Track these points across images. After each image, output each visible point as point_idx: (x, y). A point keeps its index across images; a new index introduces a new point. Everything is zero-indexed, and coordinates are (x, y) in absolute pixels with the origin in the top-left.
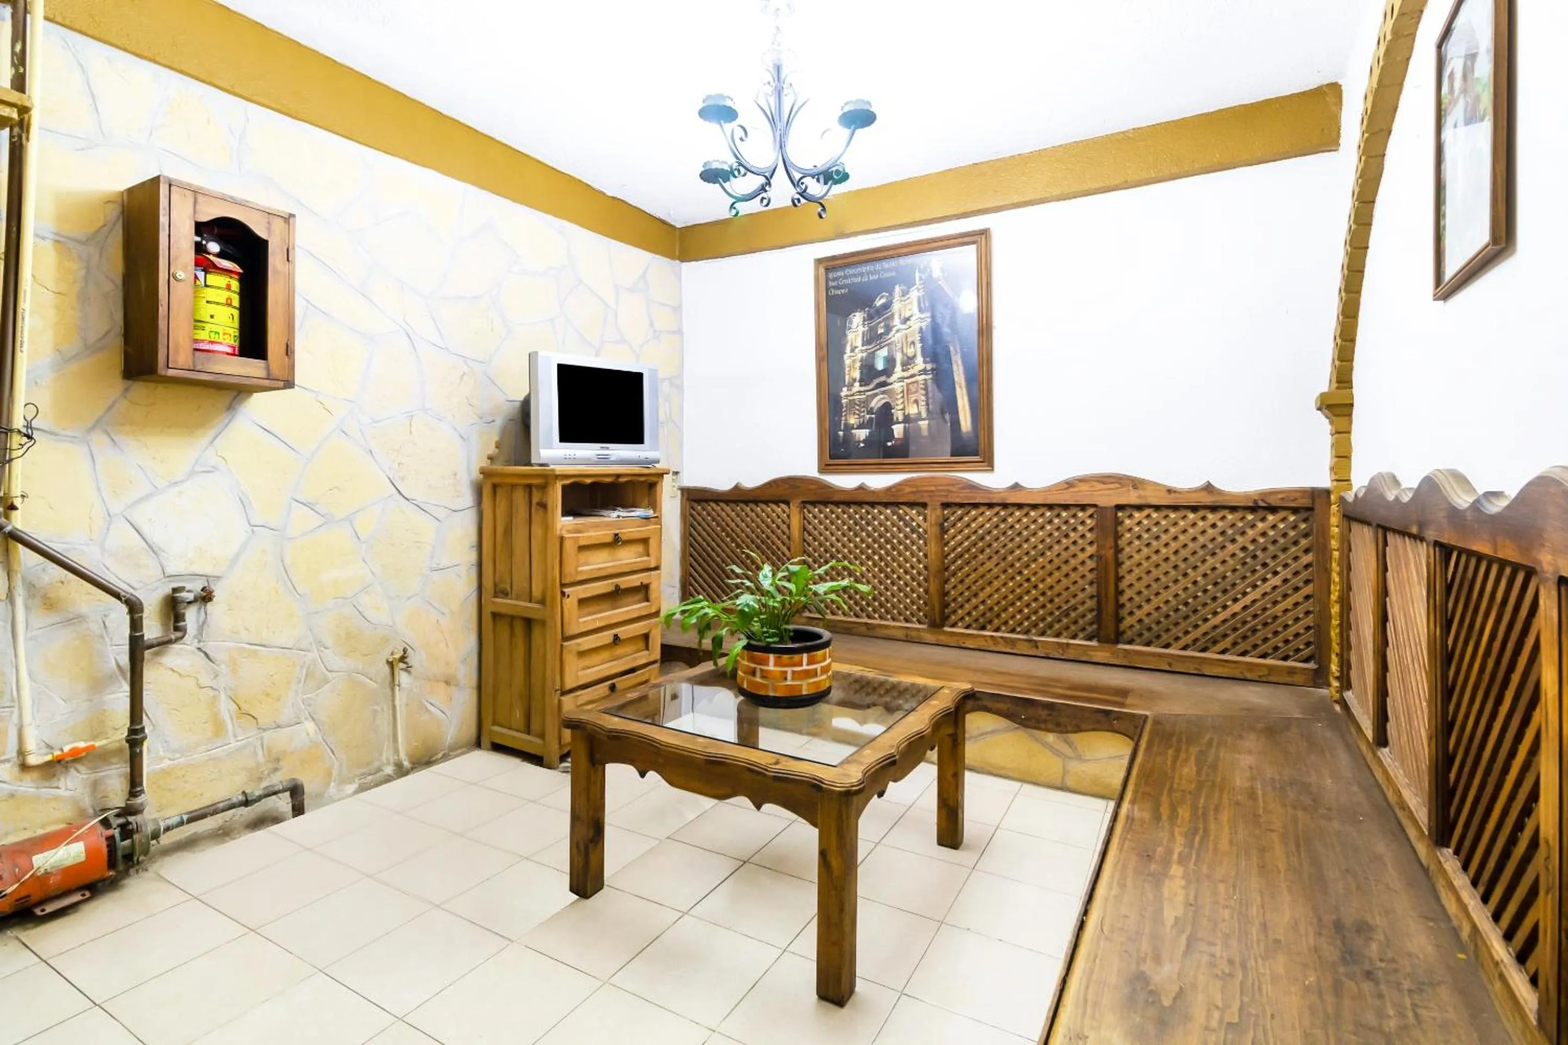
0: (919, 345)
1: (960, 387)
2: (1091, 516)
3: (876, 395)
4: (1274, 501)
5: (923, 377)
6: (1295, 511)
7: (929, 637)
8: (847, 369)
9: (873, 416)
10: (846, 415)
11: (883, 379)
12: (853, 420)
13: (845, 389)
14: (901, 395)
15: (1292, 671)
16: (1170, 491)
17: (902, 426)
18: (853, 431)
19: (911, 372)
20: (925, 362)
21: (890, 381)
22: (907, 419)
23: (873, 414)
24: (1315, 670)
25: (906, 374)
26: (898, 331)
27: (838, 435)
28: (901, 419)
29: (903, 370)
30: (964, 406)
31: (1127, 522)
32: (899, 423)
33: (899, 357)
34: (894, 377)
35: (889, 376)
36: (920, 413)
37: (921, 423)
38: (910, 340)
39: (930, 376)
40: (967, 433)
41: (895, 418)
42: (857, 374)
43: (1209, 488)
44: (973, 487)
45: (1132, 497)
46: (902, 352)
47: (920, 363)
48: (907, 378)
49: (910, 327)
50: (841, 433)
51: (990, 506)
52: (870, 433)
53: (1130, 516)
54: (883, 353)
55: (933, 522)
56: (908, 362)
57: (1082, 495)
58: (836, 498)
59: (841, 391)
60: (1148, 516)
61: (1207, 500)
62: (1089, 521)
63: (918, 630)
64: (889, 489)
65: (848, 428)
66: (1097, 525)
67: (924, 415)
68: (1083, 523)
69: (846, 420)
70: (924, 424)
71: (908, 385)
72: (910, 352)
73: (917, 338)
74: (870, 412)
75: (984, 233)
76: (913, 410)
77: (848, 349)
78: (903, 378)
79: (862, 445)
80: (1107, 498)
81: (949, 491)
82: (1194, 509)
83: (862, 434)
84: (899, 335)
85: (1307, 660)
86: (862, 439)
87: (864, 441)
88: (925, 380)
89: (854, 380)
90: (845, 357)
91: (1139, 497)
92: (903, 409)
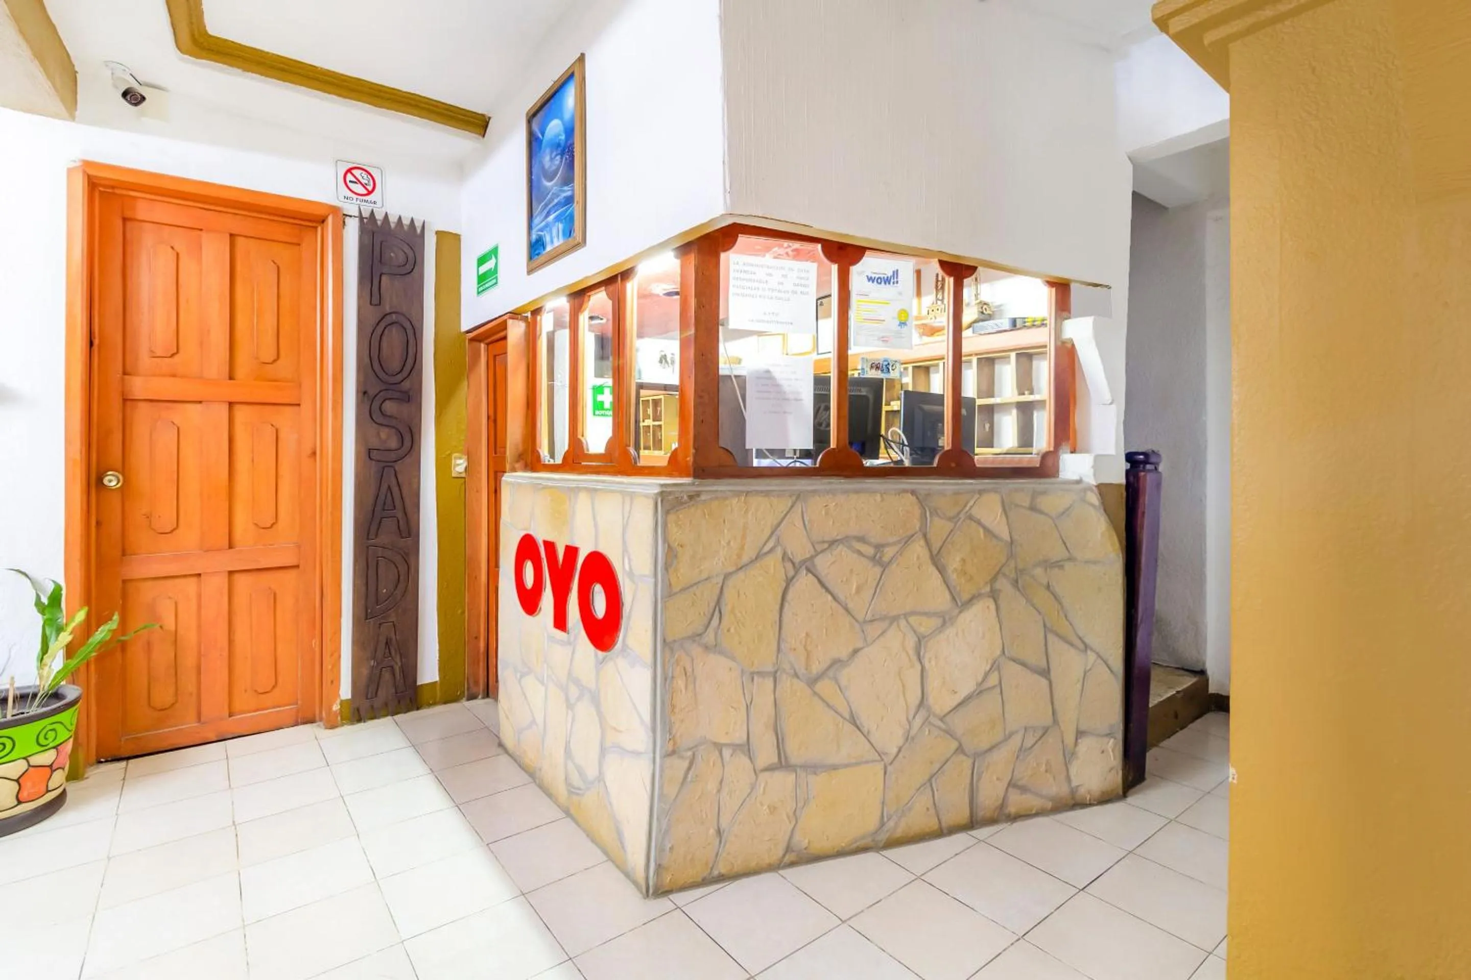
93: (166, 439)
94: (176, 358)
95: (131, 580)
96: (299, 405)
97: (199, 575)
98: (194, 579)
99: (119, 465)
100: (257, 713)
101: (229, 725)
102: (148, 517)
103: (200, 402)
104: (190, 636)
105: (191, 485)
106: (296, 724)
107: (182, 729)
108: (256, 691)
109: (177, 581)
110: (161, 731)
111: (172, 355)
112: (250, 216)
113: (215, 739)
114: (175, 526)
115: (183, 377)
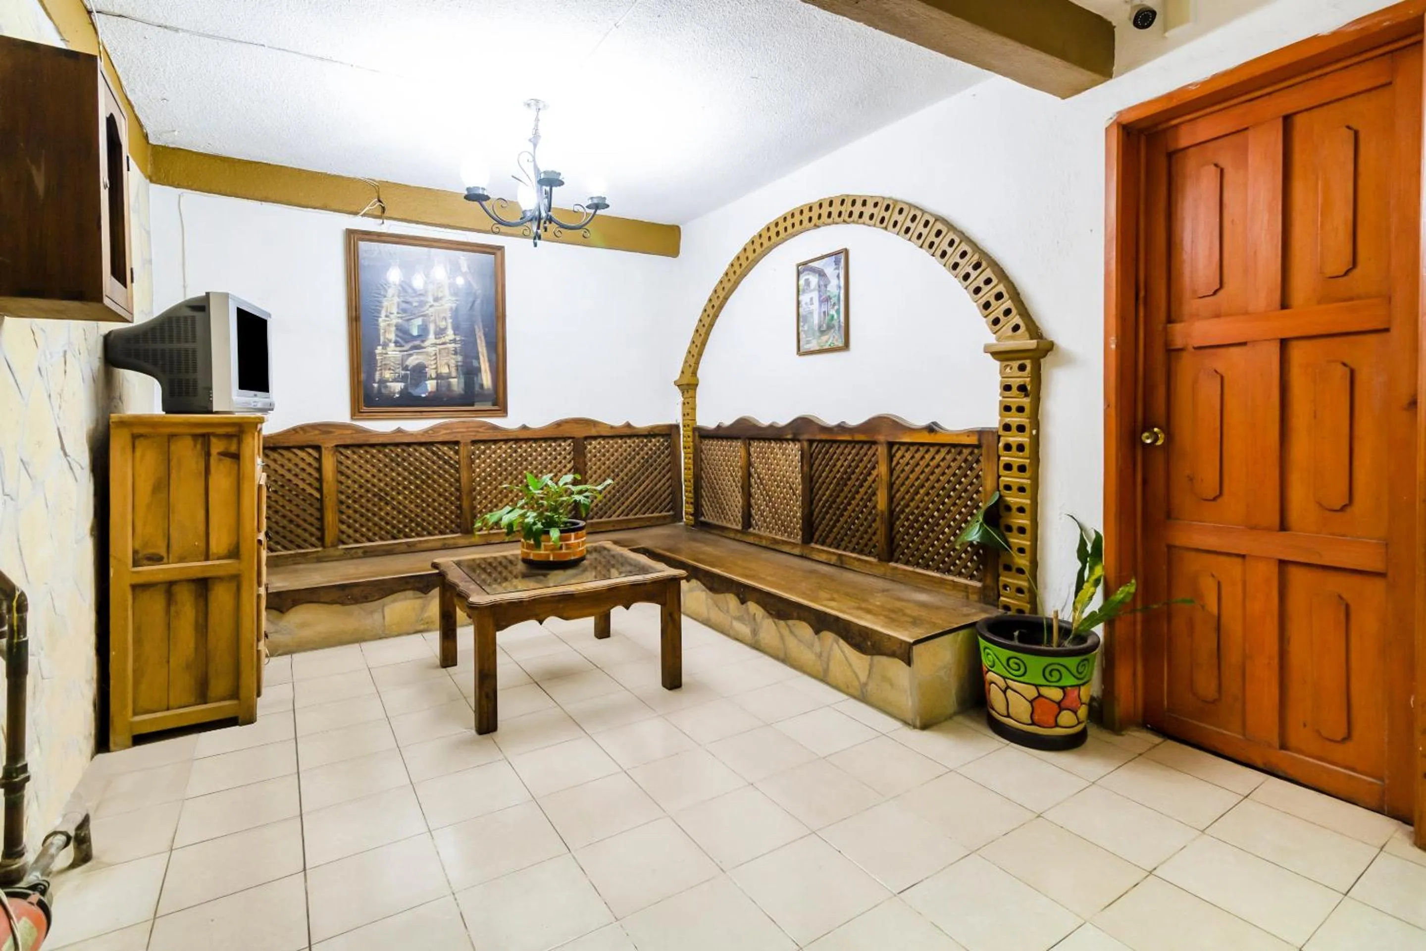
0: (450, 321)
1: (483, 356)
2: (569, 445)
3: (411, 355)
4: (657, 432)
5: (453, 345)
6: (663, 436)
7: (463, 541)
8: (382, 331)
9: (409, 372)
10: (381, 370)
11: (417, 343)
12: (387, 375)
13: (380, 348)
14: (434, 357)
15: (665, 517)
16: (612, 427)
17: (434, 382)
18: (388, 384)
19: (443, 340)
20: (455, 334)
21: (423, 345)
22: (439, 377)
23: (408, 370)
24: (673, 515)
25: (438, 341)
26: (431, 306)
27: (373, 387)
28: (434, 376)
29: (436, 338)
30: (486, 370)
31: (589, 447)
32: (432, 379)
33: (432, 328)
34: (426, 344)
35: (423, 341)
36: (450, 373)
37: (452, 380)
38: (442, 315)
39: (459, 345)
40: (488, 389)
41: (428, 376)
42: (392, 336)
43: (628, 425)
44: (495, 428)
45: (593, 432)
46: (435, 323)
47: (450, 335)
48: (440, 344)
49: (442, 305)
50: (376, 385)
51: (506, 441)
52: (405, 386)
53: (590, 444)
54: (418, 322)
55: (465, 455)
56: (440, 332)
57: (566, 431)
58: (373, 441)
59: (376, 349)
60: (599, 443)
61: (628, 432)
62: (568, 448)
63: (453, 538)
64: (426, 432)
65: (383, 382)
66: (573, 450)
67: (454, 374)
68: (565, 449)
69: (381, 374)
70: (454, 381)
71: (440, 350)
72: (443, 324)
73: (449, 314)
74: (406, 368)
75: (501, 248)
76: (445, 370)
77: (383, 314)
78: (435, 345)
79: (397, 396)
80: (580, 433)
81: (478, 432)
82: (621, 437)
83: (397, 387)
84: (431, 310)
85: (668, 511)
86: (397, 391)
87: (398, 393)
88: (456, 348)
89: (390, 341)
90: (380, 320)
91: (597, 432)
92: (436, 368)
93: (1209, 391)
94: (1221, 293)
95: (1175, 547)
96: (1387, 330)
97: (1243, 556)
98: (1239, 560)
99: (1162, 421)
100: (1319, 763)
101: (1279, 757)
102: (1191, 479)
103: (1244, 344)
104: (1234, 626)
105: (1236, 446)
106: (1379, 810)
107: (1224, 735)
108: (1318, 732)
109: (1222, 558)
110: (1203, 725)
111: (1215, 293)
112: (1312, 79)
113: (1261, 766)
114: (1218, 493)
115: (1228, 315)
